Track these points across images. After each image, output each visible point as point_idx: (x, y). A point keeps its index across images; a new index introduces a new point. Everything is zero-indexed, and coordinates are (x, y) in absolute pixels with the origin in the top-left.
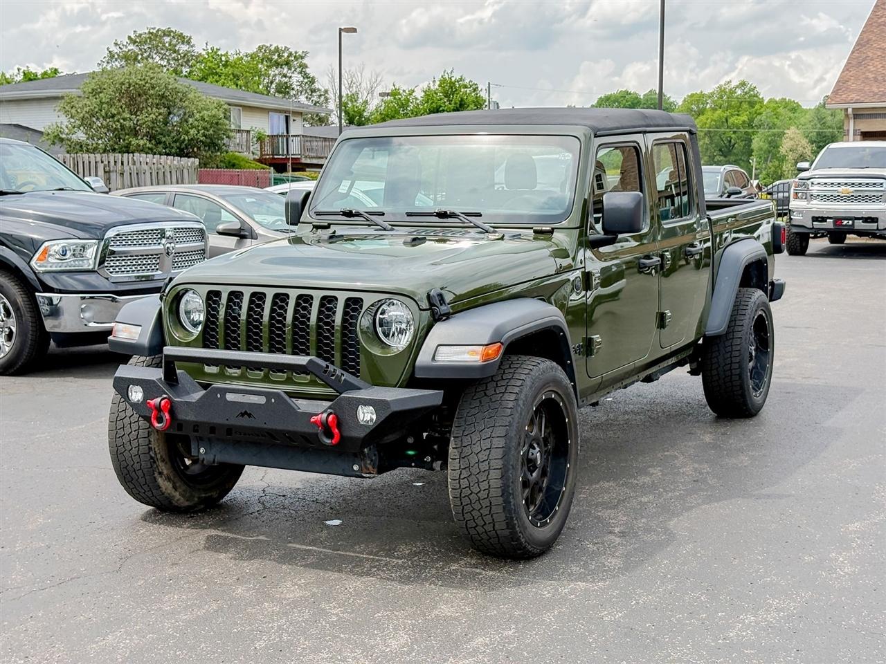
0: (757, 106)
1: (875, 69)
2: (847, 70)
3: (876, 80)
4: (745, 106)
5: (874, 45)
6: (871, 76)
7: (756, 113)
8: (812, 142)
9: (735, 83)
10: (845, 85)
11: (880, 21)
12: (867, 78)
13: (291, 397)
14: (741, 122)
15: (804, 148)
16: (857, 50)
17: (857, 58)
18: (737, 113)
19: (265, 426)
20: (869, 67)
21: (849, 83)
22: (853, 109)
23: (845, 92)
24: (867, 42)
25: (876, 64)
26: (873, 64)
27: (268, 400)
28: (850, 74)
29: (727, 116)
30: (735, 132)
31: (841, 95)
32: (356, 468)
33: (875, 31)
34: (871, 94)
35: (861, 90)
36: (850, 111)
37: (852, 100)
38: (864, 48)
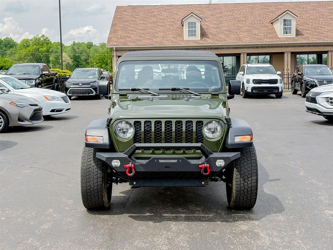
0: (49, 45)
1: (120, 34)
2: (111, 34)
3: (121, 38)
4: (45, 44)
5: (118, 25)
6: (119, 36)
7: (49, 47)
8: (71, 58)
9: (40, 36)
10: (111, 39)
11: (118, 17)
12: (118, 37)
13: (187, 159)
14: (44, 50)
15: (69, 60)
16: (113, 27)
17: (113, 30)
18: (42, 47)
19: (177, 171)
20: (118, 33)
21: (112, 39)
22: (115, 48)
23: (112, 42)
24: (115, 24)
25: (120, 32)
26: (119, 32)
27: (178, 161)
28: (112, 35)
29: (38, 48)
30: (42, 54)
31: (110, 43)
32: (203, 183)
33: (117, 20)
34: (121, 43)
35: (117, 41)
36: (114, 48)
37: (115, 45)
38: (115, 26)
